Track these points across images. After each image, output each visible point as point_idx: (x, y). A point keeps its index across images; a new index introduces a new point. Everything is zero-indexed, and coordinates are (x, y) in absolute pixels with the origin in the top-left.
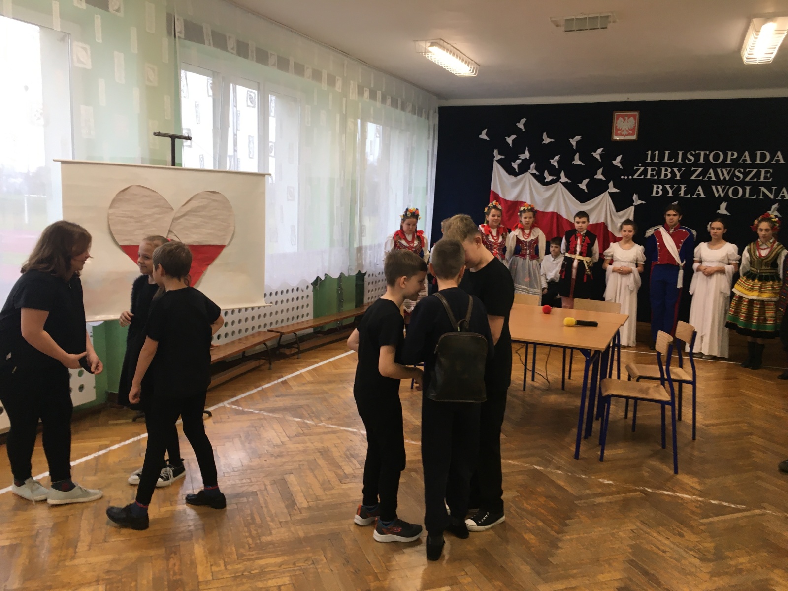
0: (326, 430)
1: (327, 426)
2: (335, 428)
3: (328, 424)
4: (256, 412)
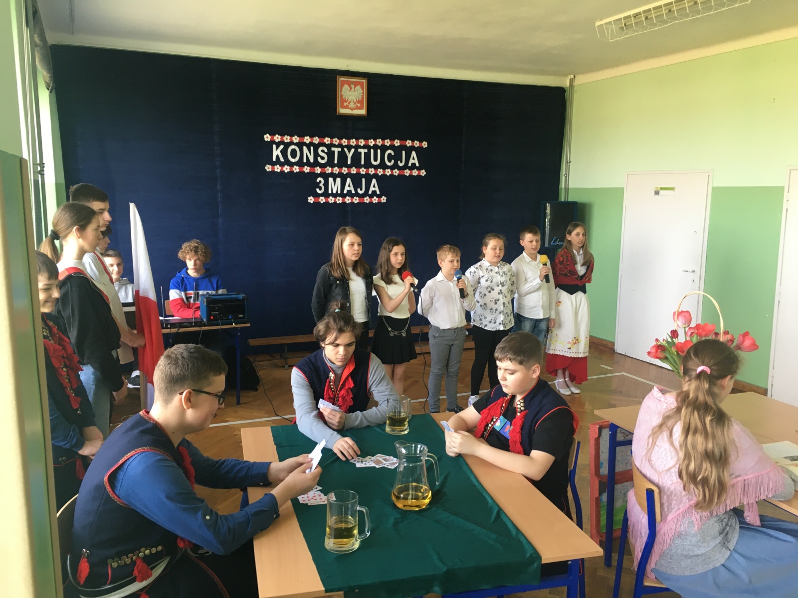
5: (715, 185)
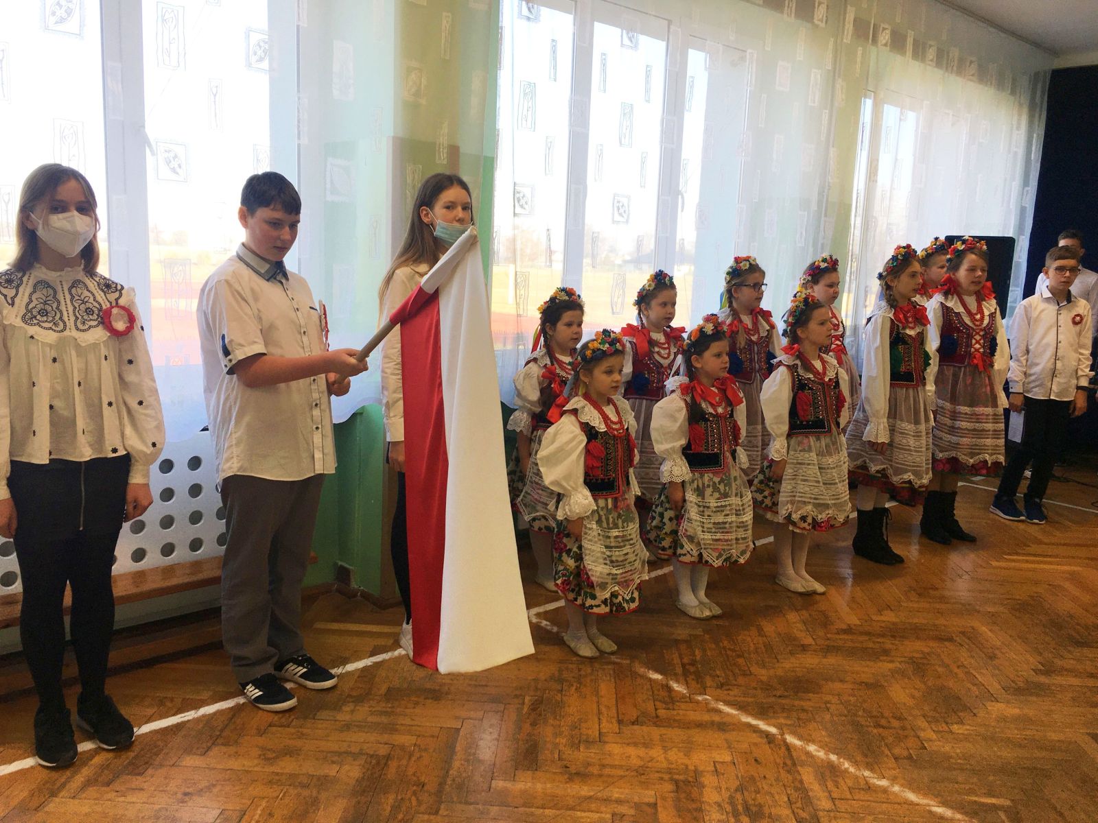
0: (706, 717)
1: (713, 704)
3: (717, 700)
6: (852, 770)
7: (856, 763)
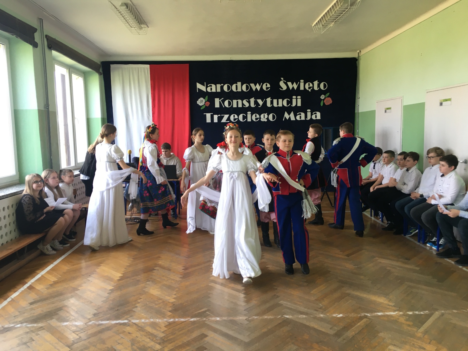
0: (99, 328)
1: (97, 323)
2: (107, 324)
4: (19, 326)
5: (404, 105)
6: (160, 321)
7: (159, 318)
